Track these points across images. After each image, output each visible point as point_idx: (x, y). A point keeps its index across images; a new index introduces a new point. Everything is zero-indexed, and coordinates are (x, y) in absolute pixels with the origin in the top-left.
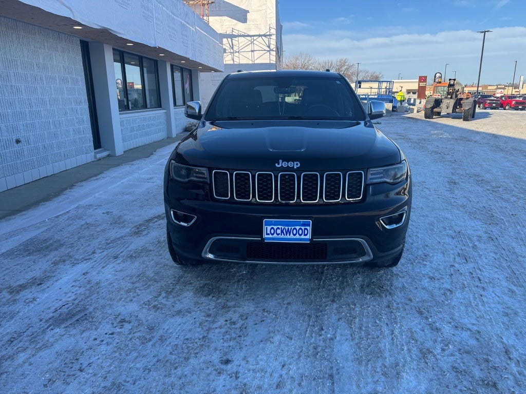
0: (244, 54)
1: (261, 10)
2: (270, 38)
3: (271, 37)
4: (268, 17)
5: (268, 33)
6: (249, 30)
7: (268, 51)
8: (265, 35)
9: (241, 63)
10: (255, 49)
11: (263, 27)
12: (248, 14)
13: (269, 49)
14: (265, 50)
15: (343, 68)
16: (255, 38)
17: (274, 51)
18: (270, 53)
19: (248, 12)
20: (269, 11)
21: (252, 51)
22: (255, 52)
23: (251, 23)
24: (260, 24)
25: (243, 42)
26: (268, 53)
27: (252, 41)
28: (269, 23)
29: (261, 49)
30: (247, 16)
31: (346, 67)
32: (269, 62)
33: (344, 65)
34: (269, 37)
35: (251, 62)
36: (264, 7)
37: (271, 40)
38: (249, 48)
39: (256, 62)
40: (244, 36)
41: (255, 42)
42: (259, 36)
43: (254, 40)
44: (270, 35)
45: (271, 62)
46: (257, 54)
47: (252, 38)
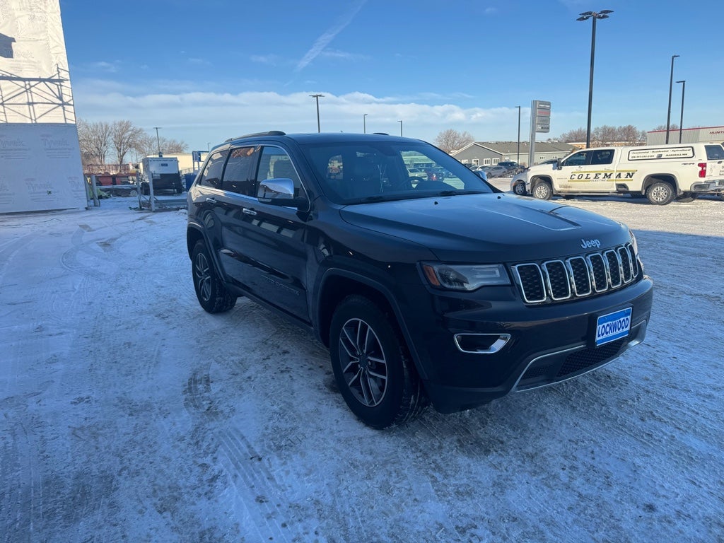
0: (15, 108)
1: (38, 40)
2: (61, 86)
3: (62, 84)
4: (53, 52)
5: (56, 77)
6: (20, 69)
7: (60, 105)
8: (50, 80)
9: (9, 122)
10: (35, 101)
11: (44, 67)
12: (13, 44)
13: (61, 102)
14: (54, 103)
15: (127, 135)
16: (33, 83)
17: (70, 105)
18: (64, 109)
19: (13, 40)
20: (52, 44)
21: (29, 104)
22: (35, 105)
23: (22, 58)
24: (39, 62)
25: (10, 88)
26: (61, 108)
27: (28, 87)
28: (55, 61)
29: (47, 101)
30: (11, 47)
31: (130, 133)
32: (64, 122)
33: (127, 130)
34: (58, 83)
35: (29, 121)
36: (42, 37)
37: (63, 88)
38: (24, 98)
39: (38, 121)
40: (10, 79)
41: (33, 89)
42: (40, 80)
43: (31, 87)
44: (60, 81)
45: (68, 122)
46: (39, 109)
47: (27, 82)
